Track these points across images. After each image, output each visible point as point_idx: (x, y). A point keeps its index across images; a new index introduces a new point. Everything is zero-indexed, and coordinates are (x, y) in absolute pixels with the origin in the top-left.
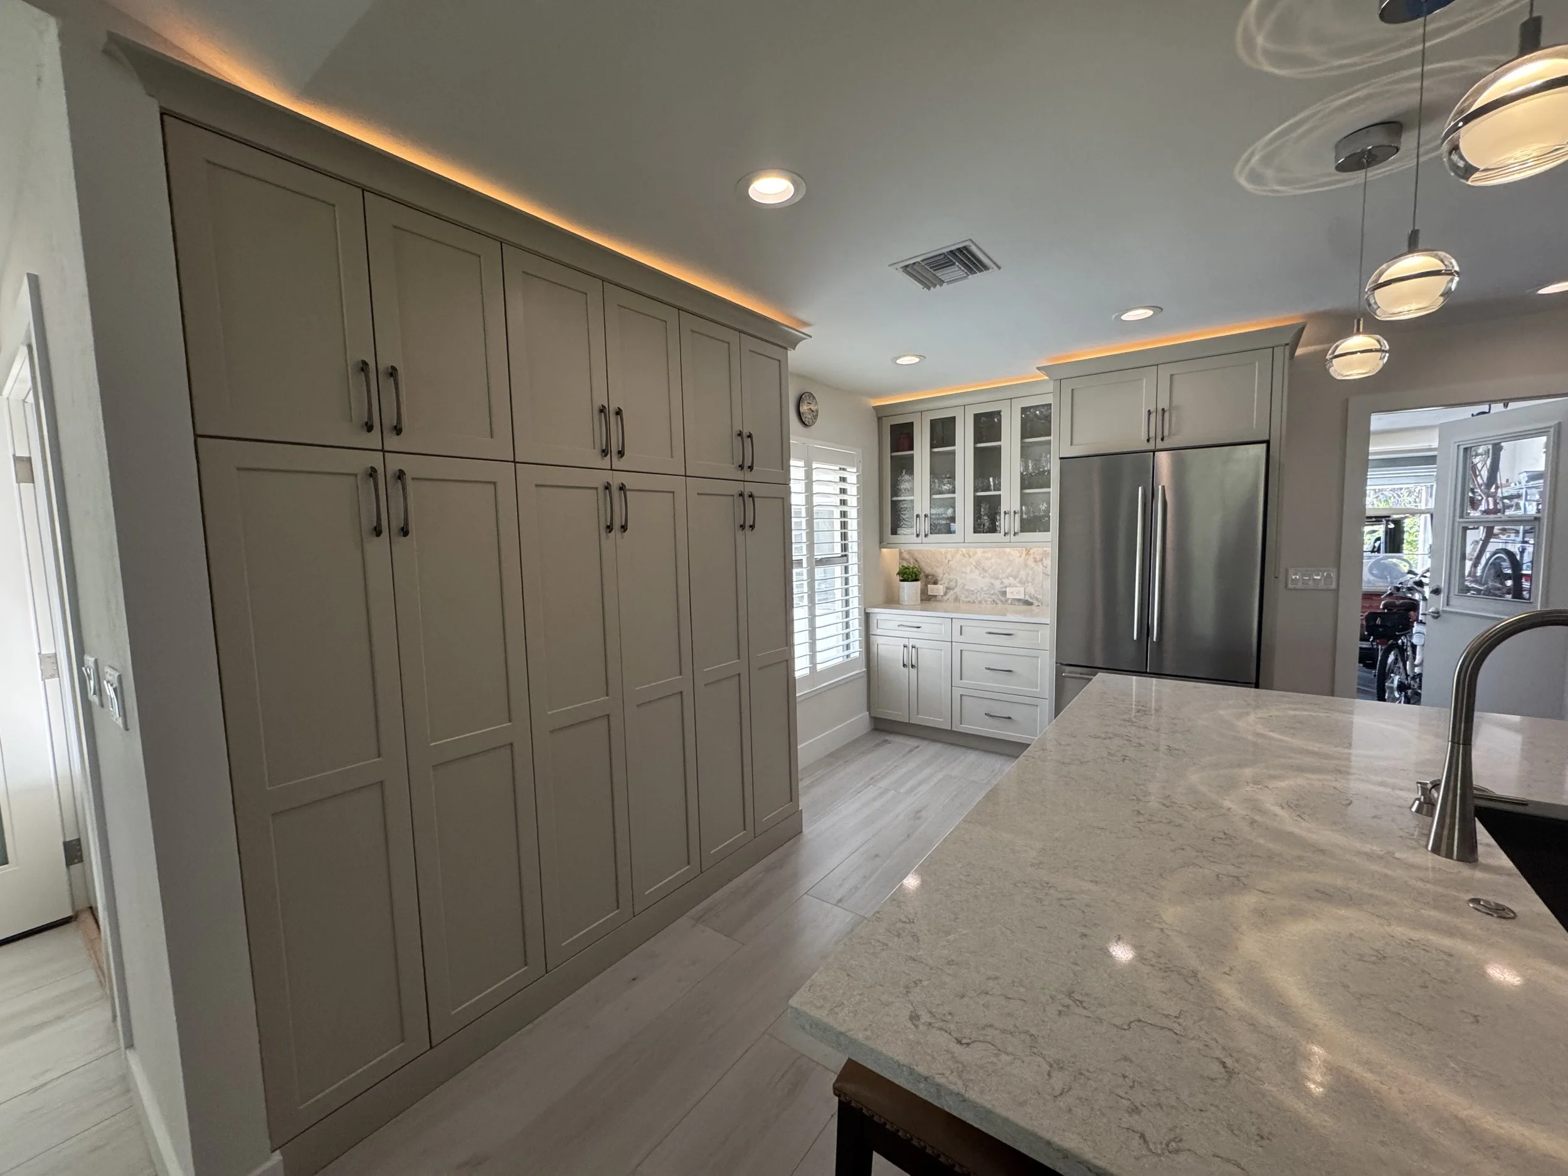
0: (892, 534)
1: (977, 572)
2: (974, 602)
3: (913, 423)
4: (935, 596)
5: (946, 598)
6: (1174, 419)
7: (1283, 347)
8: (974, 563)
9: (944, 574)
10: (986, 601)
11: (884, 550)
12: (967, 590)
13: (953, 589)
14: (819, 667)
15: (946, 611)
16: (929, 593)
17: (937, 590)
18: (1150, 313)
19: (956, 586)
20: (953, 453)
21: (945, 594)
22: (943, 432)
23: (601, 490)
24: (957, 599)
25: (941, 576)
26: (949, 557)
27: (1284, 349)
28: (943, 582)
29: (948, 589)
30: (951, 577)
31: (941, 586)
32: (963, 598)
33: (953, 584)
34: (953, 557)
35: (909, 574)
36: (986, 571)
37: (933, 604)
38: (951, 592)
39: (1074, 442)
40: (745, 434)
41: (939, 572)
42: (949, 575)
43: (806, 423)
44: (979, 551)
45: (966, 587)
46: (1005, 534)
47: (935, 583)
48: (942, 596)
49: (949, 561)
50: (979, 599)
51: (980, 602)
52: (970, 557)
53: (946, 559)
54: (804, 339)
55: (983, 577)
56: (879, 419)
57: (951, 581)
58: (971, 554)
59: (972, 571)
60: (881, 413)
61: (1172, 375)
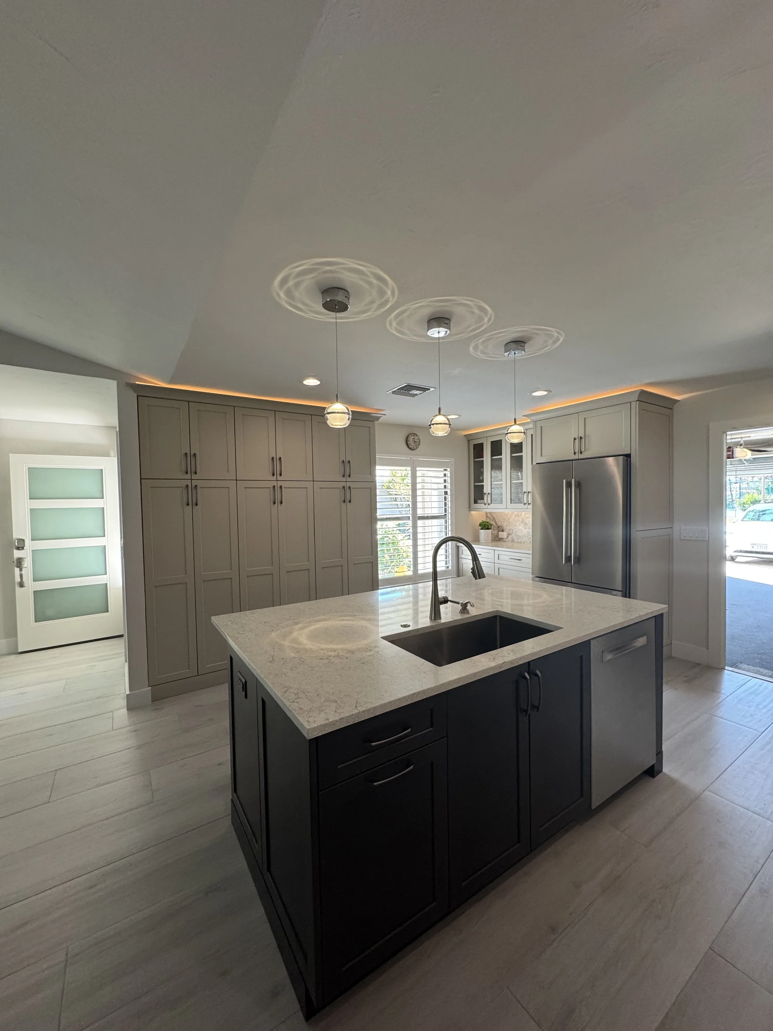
0: (474, 503)
1: (522, 525)
2: (521, 543)
3: (483, 443)
4: (503, 538)
5: (508, 540)
6: (587, 442)
7: (635, 402)
8: (521, 520)
9: (507, 526)
10: (527, 542)
11: (472, 512)
12: (518, 536)
13: (511, 535)
14: (420, 572)
15: (508, 548)
16: (500, 537)
17: (503, 535)
18: (545, 393)
19: (512, 533)
20: (501, 459)
21: (507, 537)
22: (496, 447)
23: (272, 489)
24: (513, 541)
25: (505, 527)
26: (509, 517)
27: (636, 403)
28: (506, 530)
29: (509, 534)
30: (510, 528)
31: (505, 533)
32: (516, 540)
33: (511, 532)
34: (511, 516)
35: (485, 526)
36: (526, 525)
37: (501, 543)
38: (510, 537)
39: (543, 455)
40: (346, 462)
41: (504, 525)
42: (509, 527)
43: (412, 448)
44: (523, 513)
45: (517, 534)
46: (524, 504)
47: (503, 531)
48: (506, 538)
49: (509, 519)
50: (524, 541)
51: (524, 542)
52: (519, 516)
53: (508, 517)
54: (381, 417)
55: (525, 529)
56: (469, 441)
57: (510, 530)
58: (519, 515)
59: (520, 525)
60: (469, 438)
61: (585, 419)
